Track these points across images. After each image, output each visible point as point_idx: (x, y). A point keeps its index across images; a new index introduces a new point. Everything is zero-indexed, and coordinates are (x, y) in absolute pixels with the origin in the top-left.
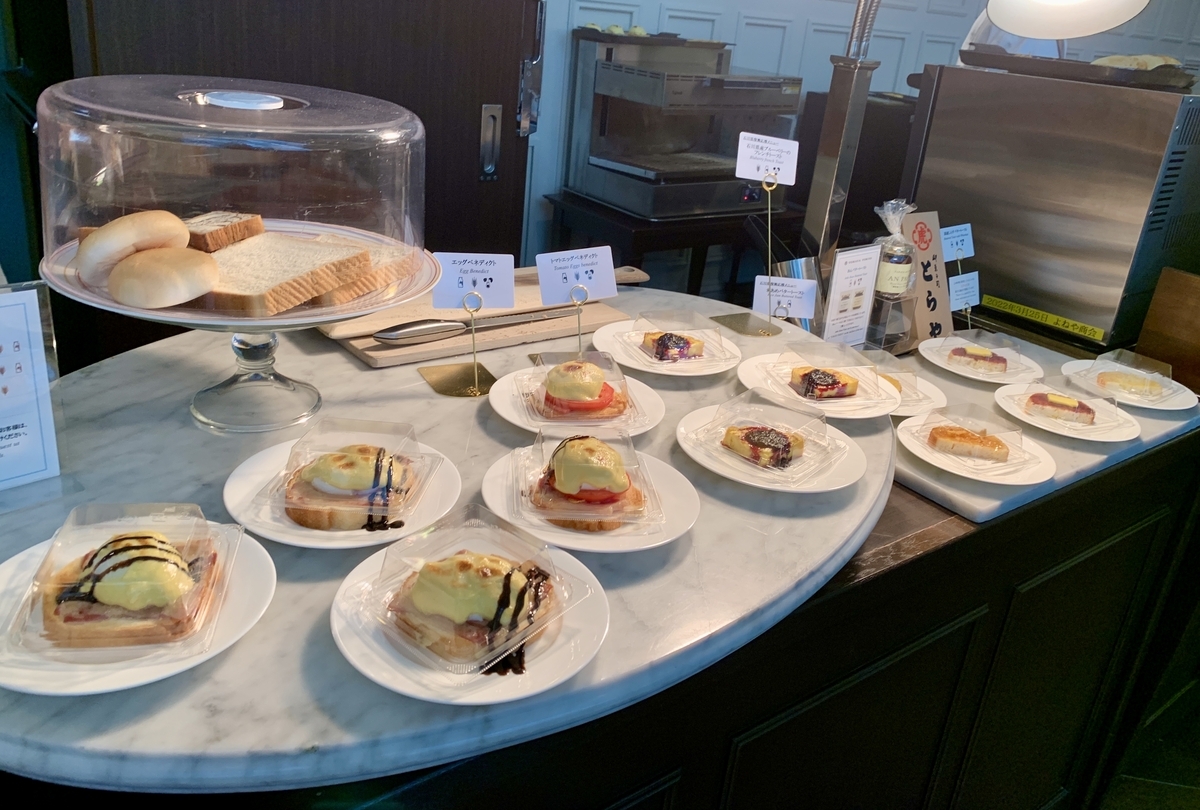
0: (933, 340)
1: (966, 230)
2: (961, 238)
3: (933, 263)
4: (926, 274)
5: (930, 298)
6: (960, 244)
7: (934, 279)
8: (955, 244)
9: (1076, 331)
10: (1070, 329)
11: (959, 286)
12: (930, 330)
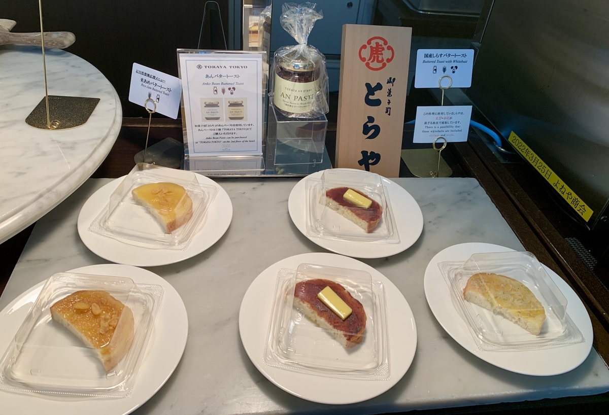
0: (362, 173)
1: (464, 55)
2: (454, 65)
3: (386, 87)
4: (371, 97)
5: (370, 125)
6: (449, 71)
7: (384, 105)
8: (440, 70)
9: (569, 201)
10: (565, 196)
11: (432, 118)
12: (361, 157)
